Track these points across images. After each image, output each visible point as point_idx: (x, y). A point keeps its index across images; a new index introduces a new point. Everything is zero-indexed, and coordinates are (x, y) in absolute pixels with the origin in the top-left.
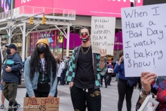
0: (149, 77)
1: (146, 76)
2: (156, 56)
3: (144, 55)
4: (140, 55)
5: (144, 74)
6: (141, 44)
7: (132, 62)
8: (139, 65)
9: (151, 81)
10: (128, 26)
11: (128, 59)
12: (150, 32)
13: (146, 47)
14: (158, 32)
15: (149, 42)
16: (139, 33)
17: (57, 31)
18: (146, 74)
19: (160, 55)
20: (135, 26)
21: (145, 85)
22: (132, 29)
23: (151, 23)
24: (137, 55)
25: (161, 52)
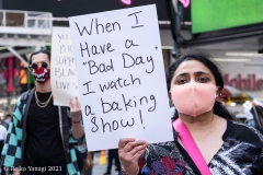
0: (133, 147)
1: (128, 146)
2: (145, 107)
3: (121, 105)
4: (114, 107)
5: (123, 143)
6: (112, 85)
7: (99, 122)
8: (114, 126)
9: (138, 155)
10: (85, 52)
11: (91, 117)
12: (129, 61)
13: (124, 90)
14: (144, 60)
15: (129, 81)
16: (108, 63)
17: (14, 58)
18: (127, 142)
19: (151, 103)
20: (99, 50)
21: (128, 163)
22: (93, 57)
23: (129, 44)
24: (107, 107)
25: (153, 98)
